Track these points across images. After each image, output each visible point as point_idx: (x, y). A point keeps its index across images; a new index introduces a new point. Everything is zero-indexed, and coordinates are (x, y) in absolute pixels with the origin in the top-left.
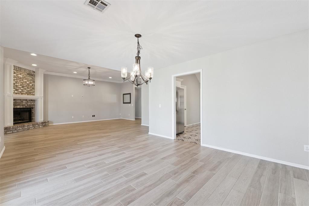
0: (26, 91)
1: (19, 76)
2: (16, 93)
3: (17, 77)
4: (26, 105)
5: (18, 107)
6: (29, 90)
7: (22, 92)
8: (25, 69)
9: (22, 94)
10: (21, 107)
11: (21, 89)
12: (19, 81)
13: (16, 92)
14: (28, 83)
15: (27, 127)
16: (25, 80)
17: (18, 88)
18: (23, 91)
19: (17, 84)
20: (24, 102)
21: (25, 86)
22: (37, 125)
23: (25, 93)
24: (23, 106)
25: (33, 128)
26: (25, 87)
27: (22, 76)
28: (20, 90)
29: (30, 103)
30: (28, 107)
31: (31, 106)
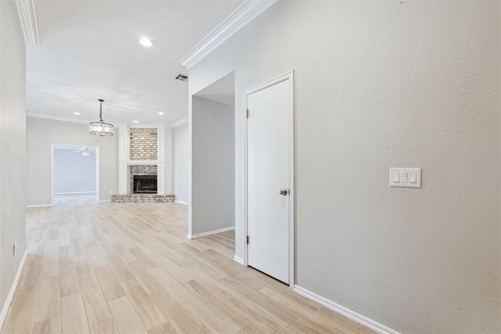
0: (149, 155)
1: (141, 138)
2: (138, 159)
3: (138, 140)
4: (149, 172)
5: (140, 174)
6: (152, 153)
7: (145, 157)
8: (147, 129)
9: (144, 159)
10: (144, 174)
11: (144, 153)
12: (141, 144)
13: (138, 157)
14: (151, 144)
15: (134, 199)
16: (147, 142)
17: (139, 153)
18: (146, 155)
19: (139, 149)
20: (146, 168)
21: (148, 149)
22: (147, 199)
23: (148, 157)
24: (145, 173)
25: (142, 201)
26: (148, 151)
27: (144, 138)
28: (143, 155)
29: (154, 170)
30: (152, 175)
31: (155, 173)
